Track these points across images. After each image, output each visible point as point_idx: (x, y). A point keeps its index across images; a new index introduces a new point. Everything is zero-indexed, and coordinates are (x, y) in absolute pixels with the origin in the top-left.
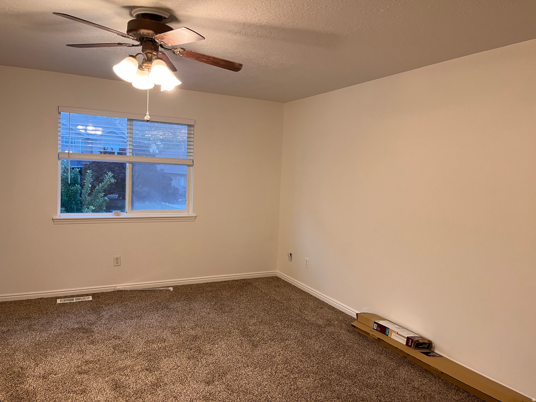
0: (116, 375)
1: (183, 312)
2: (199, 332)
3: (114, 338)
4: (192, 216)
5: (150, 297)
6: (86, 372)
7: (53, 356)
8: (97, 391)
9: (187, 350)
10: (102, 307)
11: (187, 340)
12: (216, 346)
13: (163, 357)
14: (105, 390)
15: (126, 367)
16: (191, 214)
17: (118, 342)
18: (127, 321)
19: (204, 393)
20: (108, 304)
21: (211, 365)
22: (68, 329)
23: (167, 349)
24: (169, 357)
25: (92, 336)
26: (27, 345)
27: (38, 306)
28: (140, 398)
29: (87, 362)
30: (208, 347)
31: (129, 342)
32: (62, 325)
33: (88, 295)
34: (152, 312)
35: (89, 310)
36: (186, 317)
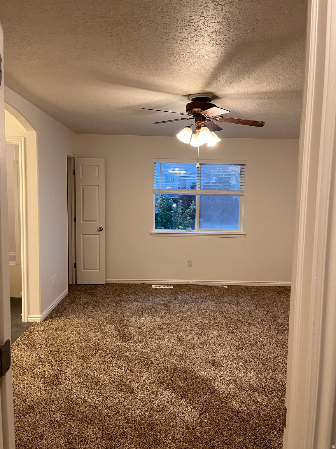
0: (180, 333)
1: (231, 303)
2: (240, 317)
3: (182, 312)
4: (242, 234)
5: (210, 291)
6: (163, 329)
7: (146, 317)
8: (168, 340)
9: (229, 327)
10: (178, 293)
11: (230, 322)
12: (250, 328)
13: (211, 329)
14: (173, 340)
15: (187, 331)
16: (242, 232)
17: (184, 315)
18: (192, 304)
19: (234, 354)
20: (182, 292)
21: (243, 339)
22: (156, 303)
23: (215, 324)
24: (216, 329)
25: (170, 309)
26: (132, 309)
27: (141, 288)
28: (192, 348)
29: (165, 324)
30: (244, 328)
31: (191, 316)
32: (153, 300)
33: (170, 285)
34: (209, 300)
35: (170, 294)
36: (233, 307)
